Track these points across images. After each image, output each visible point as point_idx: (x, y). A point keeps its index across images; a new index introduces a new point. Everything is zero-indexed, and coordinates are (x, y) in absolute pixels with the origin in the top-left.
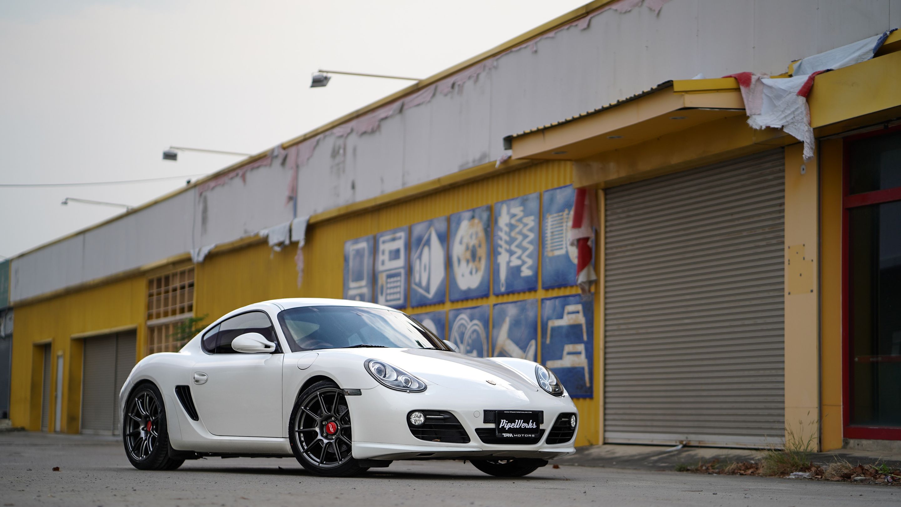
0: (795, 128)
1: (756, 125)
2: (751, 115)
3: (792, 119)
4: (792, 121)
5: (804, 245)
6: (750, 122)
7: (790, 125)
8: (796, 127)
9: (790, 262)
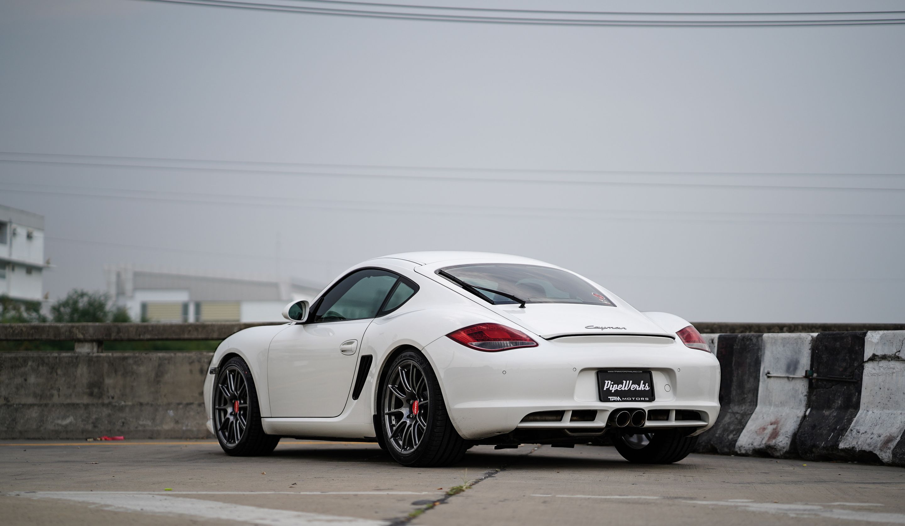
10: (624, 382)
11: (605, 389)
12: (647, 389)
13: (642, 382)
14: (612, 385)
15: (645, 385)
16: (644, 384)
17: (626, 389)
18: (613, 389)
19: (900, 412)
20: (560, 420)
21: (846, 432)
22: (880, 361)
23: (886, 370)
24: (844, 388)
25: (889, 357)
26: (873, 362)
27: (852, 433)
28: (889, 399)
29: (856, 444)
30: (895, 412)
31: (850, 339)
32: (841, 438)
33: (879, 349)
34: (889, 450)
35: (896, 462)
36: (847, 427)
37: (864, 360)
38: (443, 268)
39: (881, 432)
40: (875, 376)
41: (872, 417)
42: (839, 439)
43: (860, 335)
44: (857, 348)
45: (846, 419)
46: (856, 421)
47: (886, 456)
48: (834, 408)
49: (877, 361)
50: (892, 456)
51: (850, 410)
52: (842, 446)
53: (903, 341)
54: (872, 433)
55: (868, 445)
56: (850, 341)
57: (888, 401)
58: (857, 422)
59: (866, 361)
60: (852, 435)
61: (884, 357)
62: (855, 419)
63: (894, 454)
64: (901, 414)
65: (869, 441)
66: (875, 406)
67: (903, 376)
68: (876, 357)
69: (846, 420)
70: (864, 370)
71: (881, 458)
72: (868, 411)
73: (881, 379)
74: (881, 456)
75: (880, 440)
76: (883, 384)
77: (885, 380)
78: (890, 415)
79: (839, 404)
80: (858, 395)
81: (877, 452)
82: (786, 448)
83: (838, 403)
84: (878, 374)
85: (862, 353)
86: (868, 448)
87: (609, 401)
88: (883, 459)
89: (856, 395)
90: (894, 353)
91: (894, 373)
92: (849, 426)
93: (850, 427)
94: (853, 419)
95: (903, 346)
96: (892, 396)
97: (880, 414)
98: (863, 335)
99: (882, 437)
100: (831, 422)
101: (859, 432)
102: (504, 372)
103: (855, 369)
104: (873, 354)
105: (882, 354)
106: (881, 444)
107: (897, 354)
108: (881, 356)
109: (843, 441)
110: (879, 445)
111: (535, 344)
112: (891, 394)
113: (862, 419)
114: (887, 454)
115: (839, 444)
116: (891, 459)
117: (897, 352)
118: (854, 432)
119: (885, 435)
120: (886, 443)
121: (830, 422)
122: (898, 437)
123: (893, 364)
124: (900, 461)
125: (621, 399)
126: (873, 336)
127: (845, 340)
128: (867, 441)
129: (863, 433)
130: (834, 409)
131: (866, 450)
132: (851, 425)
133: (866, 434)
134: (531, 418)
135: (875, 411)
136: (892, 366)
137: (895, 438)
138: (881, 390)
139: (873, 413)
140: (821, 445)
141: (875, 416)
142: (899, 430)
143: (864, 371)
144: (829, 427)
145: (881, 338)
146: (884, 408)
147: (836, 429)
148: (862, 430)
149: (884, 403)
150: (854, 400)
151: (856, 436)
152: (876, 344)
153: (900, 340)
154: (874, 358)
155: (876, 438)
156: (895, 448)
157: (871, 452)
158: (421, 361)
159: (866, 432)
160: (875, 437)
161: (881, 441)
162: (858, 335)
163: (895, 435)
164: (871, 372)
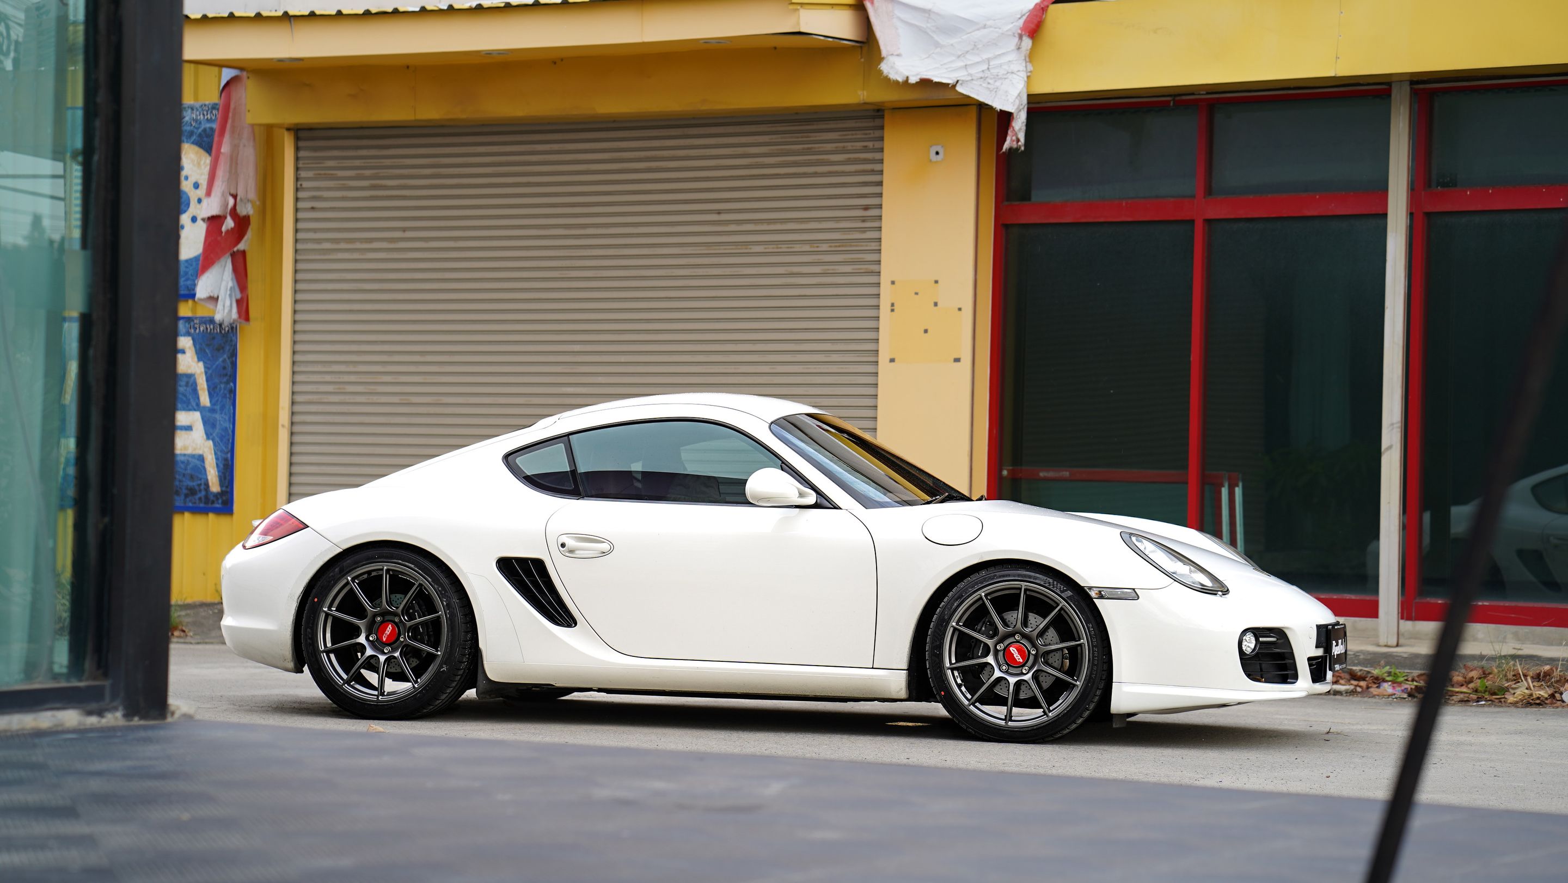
0: (988, 89)
1: (897, 73)
2: (887, 56)
3: (983, 71)
4: (981, 75)
5: (936, 282)
6: (884, 67)
7: (974, 82)
8: (989, 86)
9: (895, 308)
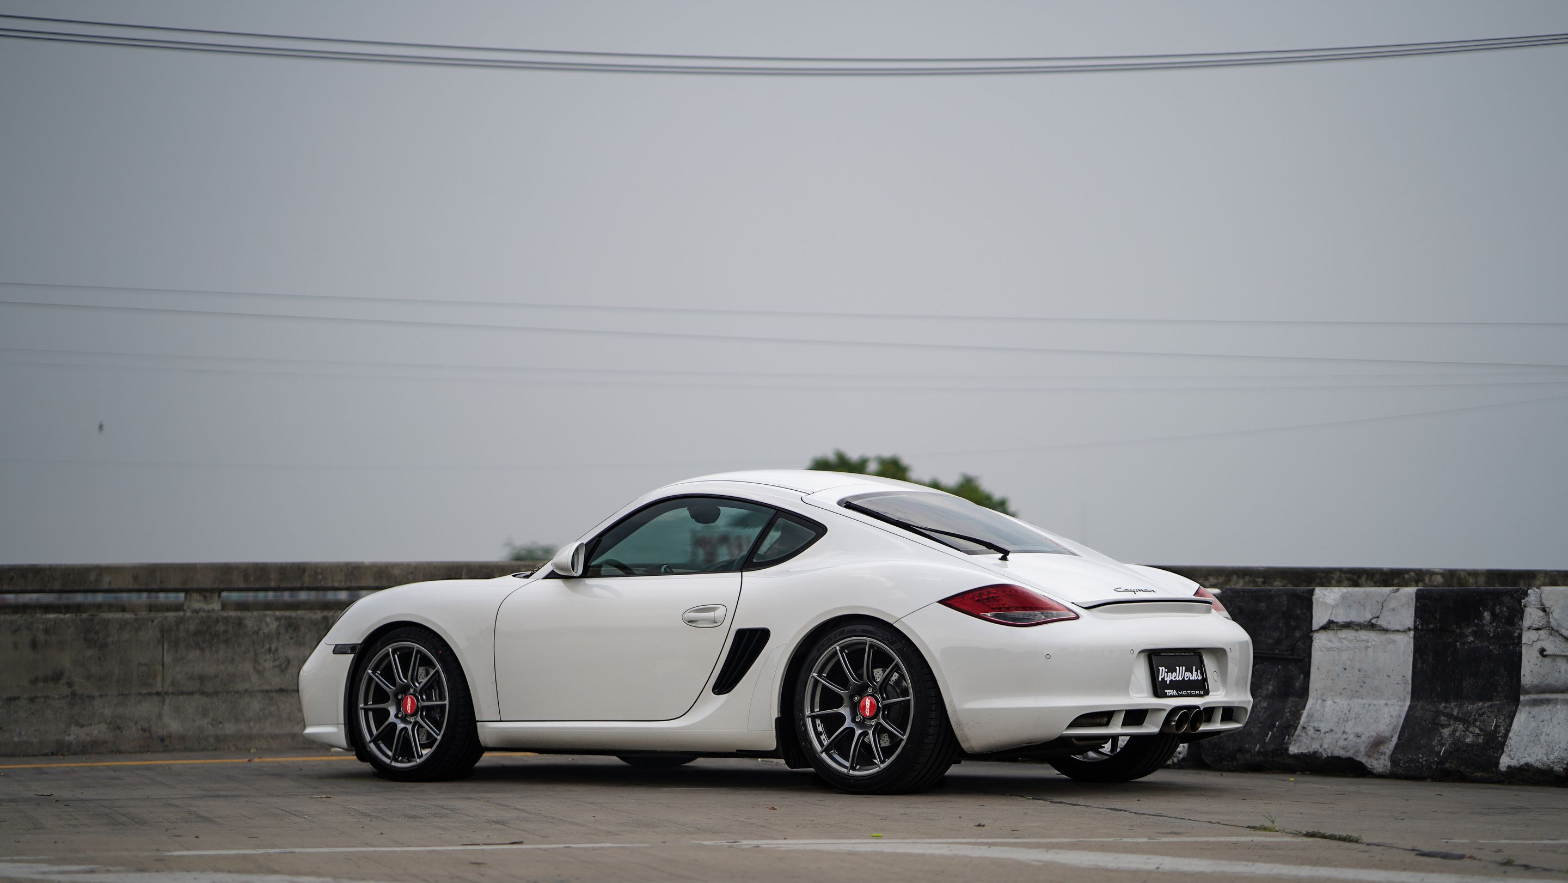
10: (1177, 668)
11: (1160, 680)
12: (1200, 678)
13: (1194, 667)
14: (1166, 674)
15: (1197, 673)
16: (1196, 671)
17: (1181, 679)
18: (1168, 679)
19: (1383, 702)
20: (1107, 724)
21: (1296, 730)
22: (1340, 630)
23: (1353, 642)
24: (1278, 668)
25: (1357, 625)
26: (1326, 631)
27: (1306, 732)
28: (1361, 684)
29: (1319, 747)
30: (1375, 702)
31: (1285, 599)
32: (1289, 739)
33: (1340, 613)
34: (1383, 756)
35: (1398, 773)
36: (1295, 723)
37: (1312, 628)
38: (849, 497)
39: (1359, 730)
40: (1334, 651)
41: (1334, 709)
42: (1286, 740)
43: (1303, 592)
44: (1299, 612)
45: (1288, 712)
46: (1308, 714)
47: (1380, 763)
48: (1261, 696)
49: (1334, 630)
50: (1391, 765)
51: (1291, 698)
52: (1293, 749)
53: (1382, 603)
54: (1344, 732)
55: (1343, 749)
56: (1285, 602)
57: (1361, 686)
58: (1310, 716)
59: (1316, 631)
60: (1307, 735)
61: (1348, 626)
62: (1305, 713)
63: (1394, 760)
64: (1386, 704)
65: (1342, 743)
66: (1336, 694)
67: (1385, 652)
68: (1331, 625)
69: (1288, 714)
70: (1313, 642)
71: (1369, 767)
72: (1325, 701)
73: (1345, 656)
74: (1371, 764)
75: (1362, 742)
76: (1349, 662)
77: (1353, 658)
78: (1367, 706)
79: (1270, 691)
80: (1304, 678)
81: (1364, 760)
82: (1183, 754)
83: (1268, 689)
84: (1339, 649)
85: (1309, 618)
86: (1344, 753)
87: (1165, 696)
88: (1374, 769)
89: (1299, 678)
90: (1368, 620)
91: (1370, 647)
92: (1297, 722)
93: (1299, 723)
94: (1302, 712)
95: (1384, 610)
96: (1367, 680)
97: (1349, 704)
98: (1308, 593)
99: (1363, 738)
100: (1262, 716)
101: (1319, 731)
102: (1048, 657)
103: (1297, 642)
104: (1329, 620)
105: (1345, 621)
106: (1366, 748)
107: (1373, 621)
108: (1343, 623)
109: (1293, 742)
110: (1362, 749)
111: (1075, 616)
112: (1365, 677)
113: (1319, 712)
114: (1381, 761)
115: (1288, 748)
116: (1390, 768)
117: (1373, 618)
118: (1311, 731)
119: (1369, 735)
120: (1374, 746)
121: (1260, 716)
122: (1392, 737)
123: (1364, 635)
124: (1405, 771)
125: (1178, 693)
126: (1324, 595)
127: (1276, 600)
128: (1338, 743)
129: (1328, 732)
130: (1260, 698)
131: (1341, 755)
132: (1300, 719)
133: (1333, 733)
134: (1083, 721)
135: (1338, 700)
136: (1364, 638)
137: (1389, 739)
138: (1347, 671)
139: (1335, 703)
140: (1255, 749)
141: (1340, 708)
142: (1391, 728)
143: (1313, 644)
144: (1260, 723)
145: (1344, 597)
146: (1353, 696)
147: (1275, 726)
148: (1324, 727)
149: (1353, 689)
150: (1298, 684)
151: (1315, 736)
152: (1333, 606)
153: (1378, 602)
154: (1329, 626)
155: (1354, 739)
156: (1394, 753)
157: (1350, 760)
158: (891, 639)
159: (1332, 730)
160: (1352, 737)
161: (1364, 742)
162: (1300, 593)
163: (1387, 734)
164: (1326, 646)
